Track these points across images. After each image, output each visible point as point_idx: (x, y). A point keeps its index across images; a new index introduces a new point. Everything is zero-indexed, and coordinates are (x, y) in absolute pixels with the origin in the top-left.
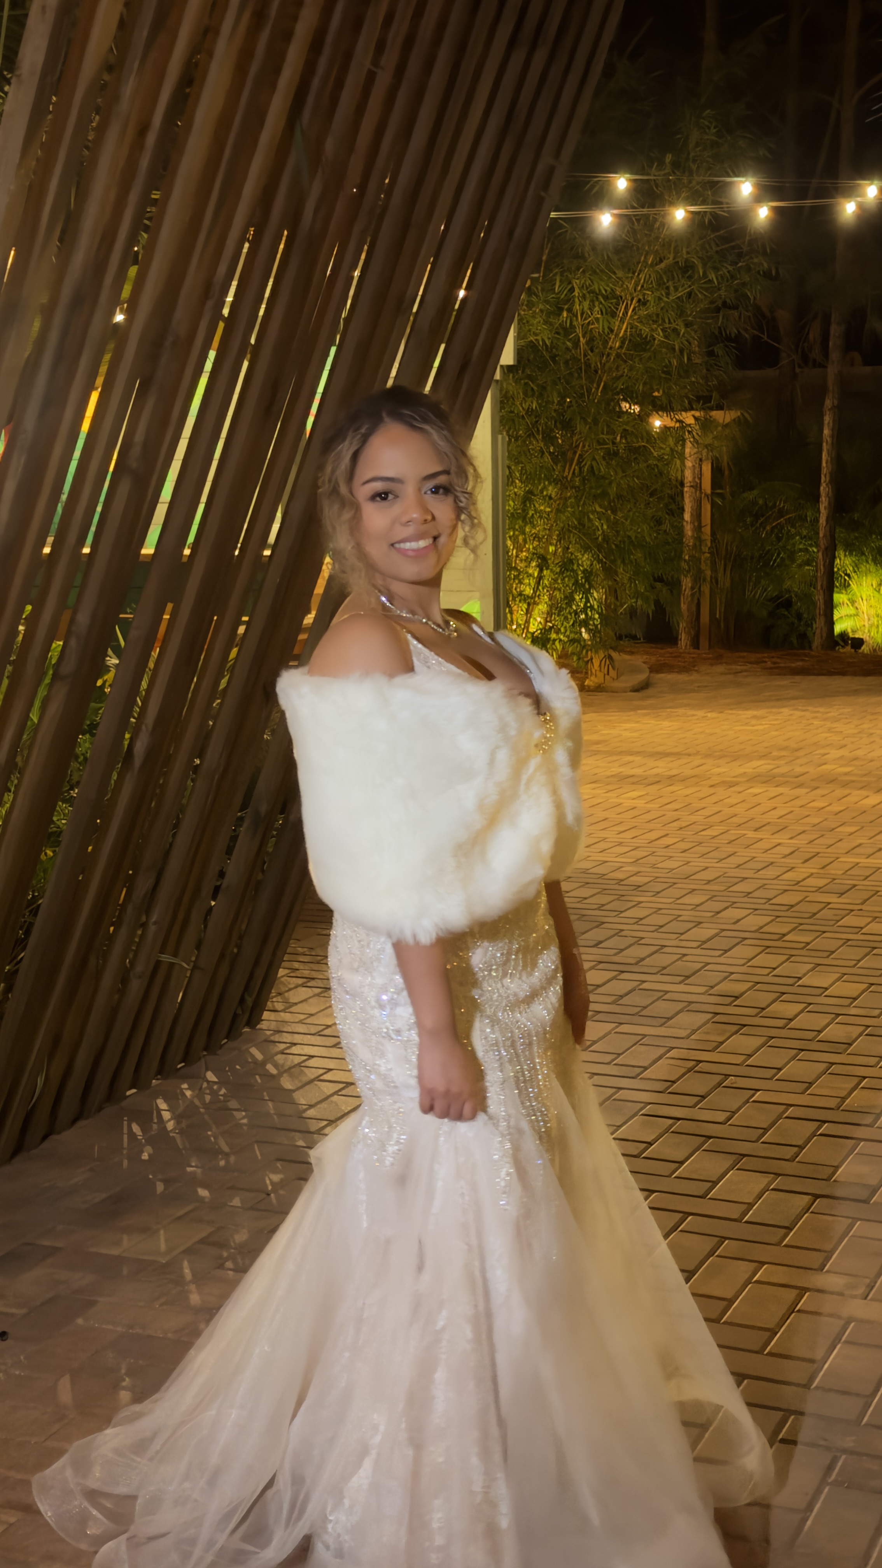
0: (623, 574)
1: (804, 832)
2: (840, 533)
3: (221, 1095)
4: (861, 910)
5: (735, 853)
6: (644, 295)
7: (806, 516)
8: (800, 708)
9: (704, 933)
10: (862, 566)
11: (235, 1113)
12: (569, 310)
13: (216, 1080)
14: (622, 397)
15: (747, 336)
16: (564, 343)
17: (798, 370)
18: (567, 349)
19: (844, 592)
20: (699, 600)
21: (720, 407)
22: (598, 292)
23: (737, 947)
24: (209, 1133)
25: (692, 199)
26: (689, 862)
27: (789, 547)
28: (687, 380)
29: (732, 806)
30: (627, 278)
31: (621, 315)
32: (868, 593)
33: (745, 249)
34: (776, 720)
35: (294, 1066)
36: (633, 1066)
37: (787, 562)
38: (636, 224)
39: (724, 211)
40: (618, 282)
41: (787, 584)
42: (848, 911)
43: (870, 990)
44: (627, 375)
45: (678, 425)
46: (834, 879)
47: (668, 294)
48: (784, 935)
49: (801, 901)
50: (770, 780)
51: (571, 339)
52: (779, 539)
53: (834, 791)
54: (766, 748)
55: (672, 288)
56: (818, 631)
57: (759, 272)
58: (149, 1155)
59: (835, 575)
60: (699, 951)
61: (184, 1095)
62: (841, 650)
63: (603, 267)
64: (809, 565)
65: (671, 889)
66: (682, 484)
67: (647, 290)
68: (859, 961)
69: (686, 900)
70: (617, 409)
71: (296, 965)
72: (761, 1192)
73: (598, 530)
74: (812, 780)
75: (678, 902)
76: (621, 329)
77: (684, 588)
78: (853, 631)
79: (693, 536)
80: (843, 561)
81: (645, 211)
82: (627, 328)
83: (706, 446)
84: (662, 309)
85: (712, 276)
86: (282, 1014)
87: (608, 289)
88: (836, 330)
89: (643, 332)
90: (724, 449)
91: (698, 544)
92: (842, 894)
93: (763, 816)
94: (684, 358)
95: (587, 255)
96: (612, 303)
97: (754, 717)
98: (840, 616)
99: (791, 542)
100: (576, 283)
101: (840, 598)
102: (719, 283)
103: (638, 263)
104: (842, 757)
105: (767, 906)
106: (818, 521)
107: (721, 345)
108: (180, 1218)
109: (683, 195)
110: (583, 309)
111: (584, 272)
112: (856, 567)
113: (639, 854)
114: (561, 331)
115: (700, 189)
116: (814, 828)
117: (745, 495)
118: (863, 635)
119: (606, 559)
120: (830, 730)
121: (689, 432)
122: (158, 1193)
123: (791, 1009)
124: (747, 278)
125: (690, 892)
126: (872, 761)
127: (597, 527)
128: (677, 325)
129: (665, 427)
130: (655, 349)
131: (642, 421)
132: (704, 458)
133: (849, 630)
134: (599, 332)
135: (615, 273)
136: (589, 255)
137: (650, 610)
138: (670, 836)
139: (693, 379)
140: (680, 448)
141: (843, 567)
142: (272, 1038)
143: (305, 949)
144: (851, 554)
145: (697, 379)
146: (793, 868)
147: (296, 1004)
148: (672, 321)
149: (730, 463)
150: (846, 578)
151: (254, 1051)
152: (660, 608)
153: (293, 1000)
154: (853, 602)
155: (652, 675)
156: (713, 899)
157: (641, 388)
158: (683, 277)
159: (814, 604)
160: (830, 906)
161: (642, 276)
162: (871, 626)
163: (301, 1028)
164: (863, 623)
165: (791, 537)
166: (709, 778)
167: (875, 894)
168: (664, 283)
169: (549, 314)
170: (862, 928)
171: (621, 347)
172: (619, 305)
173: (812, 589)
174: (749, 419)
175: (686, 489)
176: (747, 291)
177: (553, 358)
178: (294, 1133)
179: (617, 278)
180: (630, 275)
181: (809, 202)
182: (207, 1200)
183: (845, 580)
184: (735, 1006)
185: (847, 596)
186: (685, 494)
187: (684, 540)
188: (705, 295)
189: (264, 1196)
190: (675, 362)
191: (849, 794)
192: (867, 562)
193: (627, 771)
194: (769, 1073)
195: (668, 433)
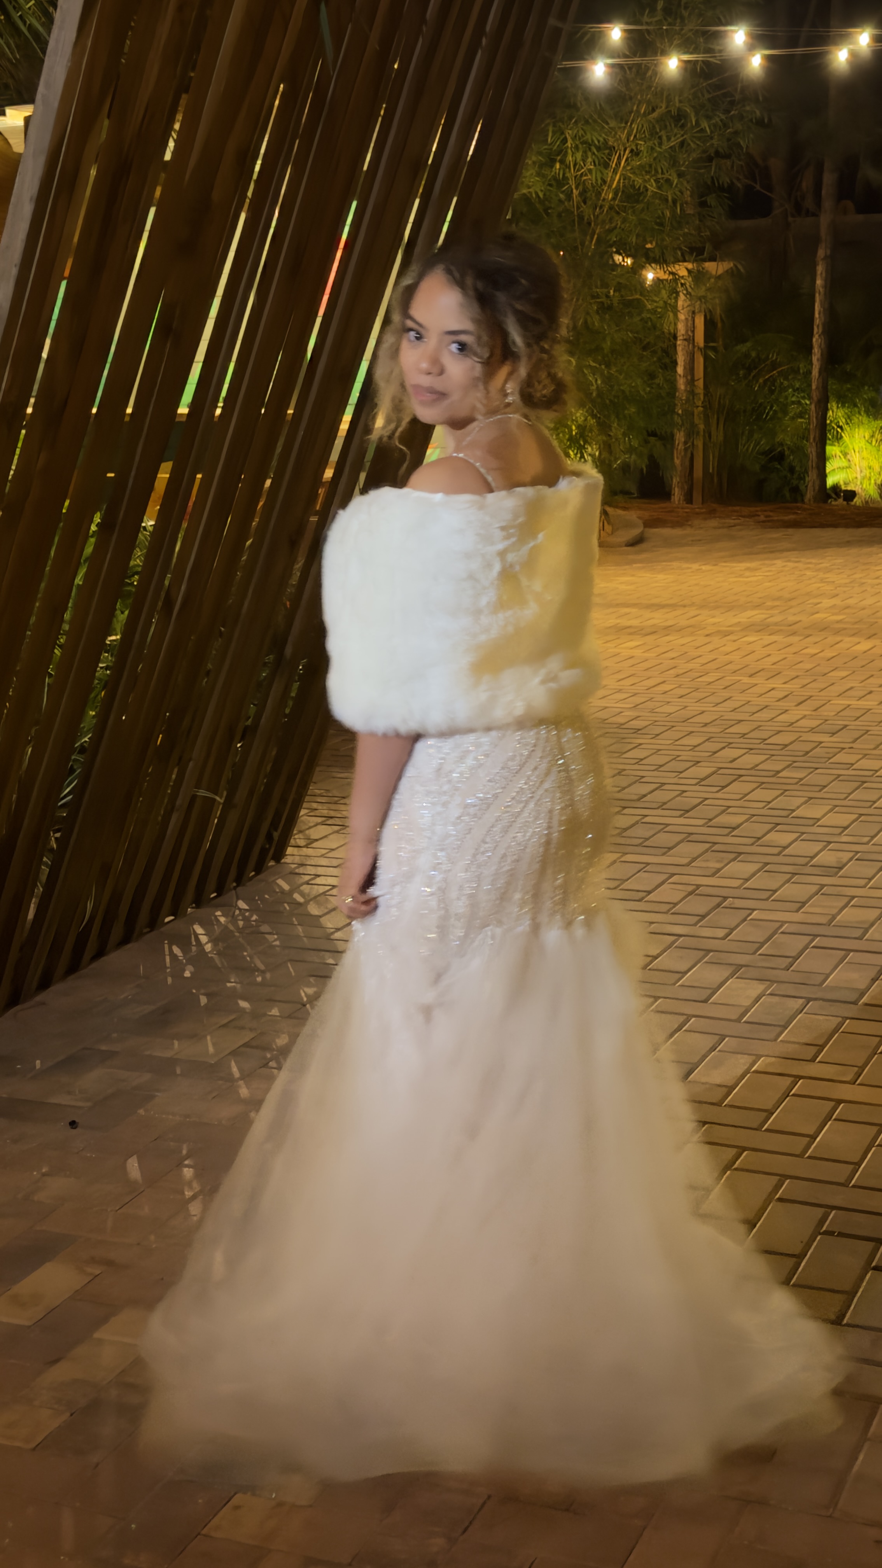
0: (617, 430)
1: (797, 677)
2: (833, 385)
3: (253, 921)
4: (852, 748)
5: (731, 697)
6: (637, 145)
7: (799, 369)
8: (793, 559)
9: (702, 771)
10: (855, 418)
11: (267, 936)
12: (562, 162)
13: (247, 907)
14: (614, 250)
15: (739, 185)
16: (557, 195)
17: (790, 219)
18: (560, 201)
19: (836, 444)
20: (692, 454)
21: (712, 259)
22: (590, 141)
23: (734, 783)
24: (245, 954)
25: (686, 45)
26: (686, 707)
27: (782, 400)
28: (680, 232)
29: (727, 654)
30: (619, 128)
31: (614, 166)
32: (860, 445)
33: (737, 97)
34: (769, 571)
35: (319, 895)
36: (638, 891)
37: (780, 415)
38: (628, 72)
39: (717, 60)
40: (611, 133)
41: (780, 437)
42: (840, 749)
43: (860, 820)
44: (620, 227)
45: (671, 277)
46: (826, 720)
47: (660, 144)
48: (778, 772)
49: (794, 741)
50: (764, 629)
51: (564, 191)
52: (772, 392)
53: (826, 638)
54: (760, 598)
55: (664, 138)
56: (810, 484)
57: (751, 120)
58: (191, 973)
59: (828, 428)
60: (697, 788)
61: (218, 921)
62: (833, 503)
63: (596, 117)
64: (802, 417)
65: (669, 731)
66: (675, 337)
67: (640, 139)
68: (850, 794)
69: (685, 741)
70: (611, 262)
71: (315, 805)
72: (758, 997)
73: (592, 385)
74: (805, 628)
75: (677, 743)
76: (614, 180)
77: (677, 442)
78: (845, 484)
79: (686, 390)
80: (836, 413)
81: (637, 60)
82: (620, 180)
83: (700, 299)
84: (655, 159)
85: (705, 124)
86: (304, 849)
87: (601, 139)
88: (829, 179)
89: (636, 183)
90: (717, 301)
91: (691, 398)
92: (834, 734)
93: (758, 663)
94: (676, 208)
95: (579, 105)
96: (604, 154)
97: (748, 569)
98: (832, 468)
99: (784, 394)
100: (569, 134)
101: (833, 450)
102: (711, 132)
103: (631, 112)
104: (834, 606)
105: (762, 746)
106: (811, 373)
107: (714, 195)
108: (224, 1026)
109: (675, 42)
110: (576, 161)
111: (576, 122)
112: (849, 418)
113: (638, 700)
114: (553, 182)
115: (693, 36)
116: (807, 673)
117: (738, 347)
118: (855, 487)
119: (600, 414)
120: (822, 581)
121: (682, 284)
122: (202, 1005)
123: (784, 838)
124: (738, 126)
125: (688, 735)
126: (864, 609)
127: (591, 381)
128: (670, 175)
129: (658, 279)
130: (648, 200)
131: (635, 274)
132: (697, 311)
133: (842, 483)
134: (592, 184)
135: (607, 123)
136: (581, 104)
137: (643, 464)
138: (667, 682)
139: (686, 230)
140: (673, 301)
141: (836, 419)
142: (297, 871)
143: (322, 791)
144: (843, 406)
145: (689, 230)
146: (787, 711)
147: (317, 840)
148: (665, 171)
149: (723, 316)
150: (839, 430)
151: (281, 882)
152: (654, 465)
153: (314, 836)
154: (845, 454)
155: (647, 530)
156: (710, 740)
157: (634, 240)
158: (676, 126)
159: (806, 456)
160: (822, 745)
161: (635, 126)
162: (864, 478)
163: (324, 862)
164: (855, 475)
165: (783, 389)
166: (705, 628)
167: (866, 733)
168: (657, 133)
169: (542, 165)
170: (853, 764)
171: (614, 199)
172: (611, 156)
173: (805, 442)
174: (742, 270)
175: (679, 342)
176: (739, 140)
177: (546, 211)
178: (323, 953)
179: (609, 128)
180: (623, 125)
181: (799, 50)
182: (248, 1011)
183: (838, 432)
184: (732, 836)
185: (839, 448)
186: (678, 348)
187: (677, 394)
188: (698, 145)
189: (300, 1006)
190: (668, 213)
191: (841, 641)
192: (860, 413)
193: (624, 622)
194: (765, 895)
195: (661, 286)
